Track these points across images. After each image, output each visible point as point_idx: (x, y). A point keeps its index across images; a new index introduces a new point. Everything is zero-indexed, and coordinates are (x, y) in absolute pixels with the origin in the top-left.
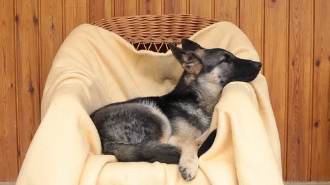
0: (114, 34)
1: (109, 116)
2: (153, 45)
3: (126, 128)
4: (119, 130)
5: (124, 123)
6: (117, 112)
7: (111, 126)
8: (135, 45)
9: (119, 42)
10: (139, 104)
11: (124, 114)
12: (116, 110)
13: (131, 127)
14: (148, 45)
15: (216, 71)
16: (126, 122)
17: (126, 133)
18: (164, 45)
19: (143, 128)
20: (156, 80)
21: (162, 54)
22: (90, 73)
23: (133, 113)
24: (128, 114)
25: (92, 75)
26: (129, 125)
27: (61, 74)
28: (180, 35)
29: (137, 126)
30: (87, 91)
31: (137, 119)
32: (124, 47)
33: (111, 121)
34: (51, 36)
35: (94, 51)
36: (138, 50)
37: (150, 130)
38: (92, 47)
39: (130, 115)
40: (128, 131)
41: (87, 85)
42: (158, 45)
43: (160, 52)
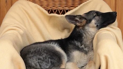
0: (37, 5)
1: (30, 52)
2: (58, 11)
3: (39, 59)
4: (35, 60)
5: (38, 56)
6: (35, 49)
7: (30, 58)
8: (48, 11)
9: (39, 9)
10: (49, 44)
11: (39, 50)
12: (35, 48)
13: (42, 59)
14: (55, 11)
15: (93, 21)
16: (40, 56)
17: (39, 62)
18: (64, 11)
19: (50, 60)
20: (59, 30)
21: (63, 15)
22: (23, 26)
23: (44, 50)
24: (42, 51)
25: (25, 28)
26: (41, 57)
27: (6, 27)
28: (72, 5)
29: (46, 58)
30: (20, 37)
31: (47, 53)
32: (42, 12)
33: (31, 55)
34: (5, 6)
35: (26, 14)
36: (50, 14)
37: (54, 61)
38: (25, 12)
39: (43, 51)
40: (40, 61)
41: (20, 34)
42: (61, 11)
43: (61, 14)
